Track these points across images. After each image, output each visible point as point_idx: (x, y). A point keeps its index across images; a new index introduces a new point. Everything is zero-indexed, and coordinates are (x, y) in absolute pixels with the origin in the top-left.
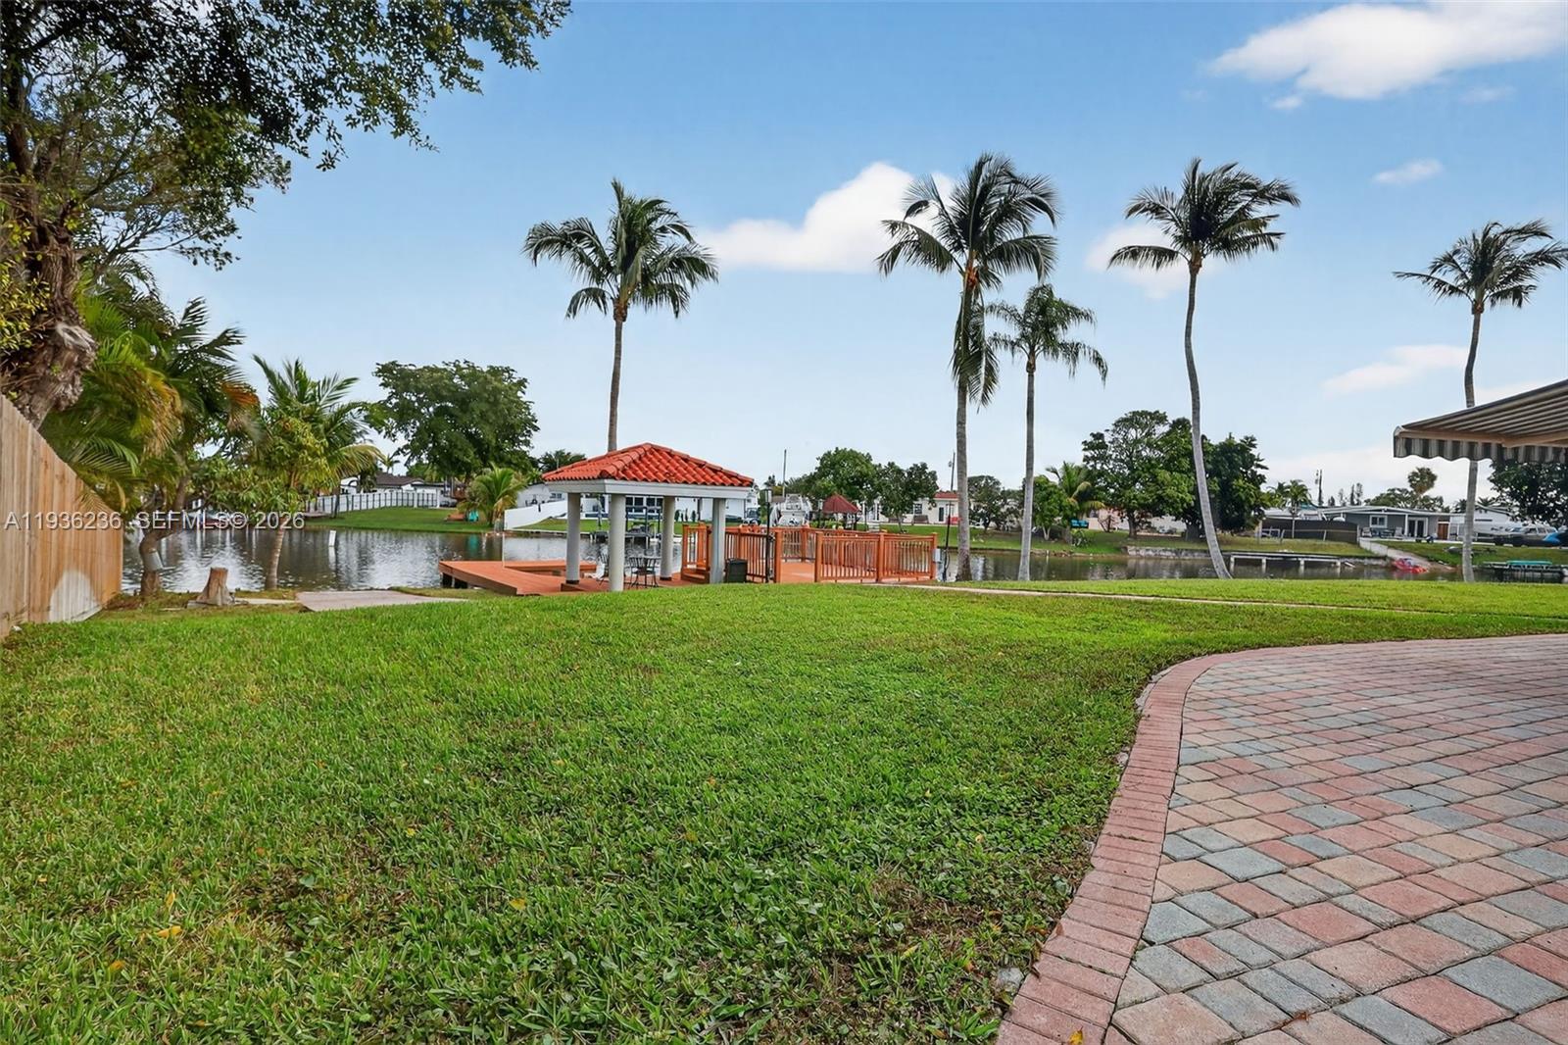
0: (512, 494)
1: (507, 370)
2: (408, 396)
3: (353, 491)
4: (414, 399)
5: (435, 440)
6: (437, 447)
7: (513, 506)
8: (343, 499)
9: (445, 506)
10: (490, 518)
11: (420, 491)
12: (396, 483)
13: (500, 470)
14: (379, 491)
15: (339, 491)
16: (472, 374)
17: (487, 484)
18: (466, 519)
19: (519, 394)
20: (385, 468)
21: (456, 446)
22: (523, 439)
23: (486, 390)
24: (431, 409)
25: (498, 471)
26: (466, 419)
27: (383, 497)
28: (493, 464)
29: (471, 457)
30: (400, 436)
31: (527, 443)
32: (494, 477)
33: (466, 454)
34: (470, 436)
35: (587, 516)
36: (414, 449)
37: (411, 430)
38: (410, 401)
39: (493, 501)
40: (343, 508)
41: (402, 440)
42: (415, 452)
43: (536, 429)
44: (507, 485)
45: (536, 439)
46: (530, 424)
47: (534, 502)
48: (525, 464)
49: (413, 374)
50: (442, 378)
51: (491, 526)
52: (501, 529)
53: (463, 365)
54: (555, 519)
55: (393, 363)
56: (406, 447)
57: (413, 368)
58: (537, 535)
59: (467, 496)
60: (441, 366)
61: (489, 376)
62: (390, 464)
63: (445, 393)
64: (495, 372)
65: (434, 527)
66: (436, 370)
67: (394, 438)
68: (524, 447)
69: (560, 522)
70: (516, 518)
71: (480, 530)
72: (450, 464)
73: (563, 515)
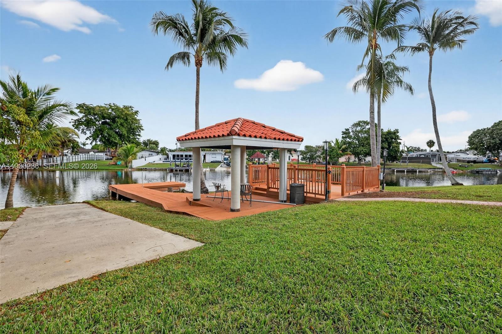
0: (135, 154)
1: (131, 107)
2: (89, 117)
3: (69, 155)
4: (93, 118)
5: (101, 134)
6: (104, 137)
7: (135, 159)
8: (65, 158)
9: (107, 159)
10: (126, 163)
11: (97, 154)
12: (88, 152)
13: (130, 145)
14: (81, 154)
15: (63, 155)
16: (117, 109)
17: (125, 150)
18: (116, 164)
19: (136, 116)
20: (83, 146)
21: (111, 136)
22: (138, 133)
23: (122, 114)
24: (100, 122)
25: (129, 146)
26: (115, 125)
27: (82, 157)
28: (127, 143)
29: (117, 140)
30: (88, 132)
31: (139, 135)
32: (127, 148)
33: (115, 139)
34: (116, 133)
35: (163, 162)
36: (94, 137)
37: (93, 129)
38: (91, 119)
39: (127, 157)
40: (65, 161)
41: (88, 134)
42: (95, 139)
43: (142, 130)
44: (133, 151)
45: (142, 133)
46: (140, 128)
47: (142, 157)
48: (138, 144)
49: (93, 109)
50: (104, 109)
51: (127, 167)
52: (131, 168)
53: (112, 105)
54: (151, 163)
55: (84, 104)
56: (90, 137)
57: (92, 106)
58: (146, 170)
59: (117, 155)
60: (103, 105)
61: (124, 109)
62: (84, 145)
63: (105, 115)
64: (126, 108)
65: (103, 168)
66: (102, 107)
67: (85, 133)
68: (138, 137)
69: (154, 164)
70: (136, 163)
71: (123, 168)
72: (108, 143)
73: (154, 162)
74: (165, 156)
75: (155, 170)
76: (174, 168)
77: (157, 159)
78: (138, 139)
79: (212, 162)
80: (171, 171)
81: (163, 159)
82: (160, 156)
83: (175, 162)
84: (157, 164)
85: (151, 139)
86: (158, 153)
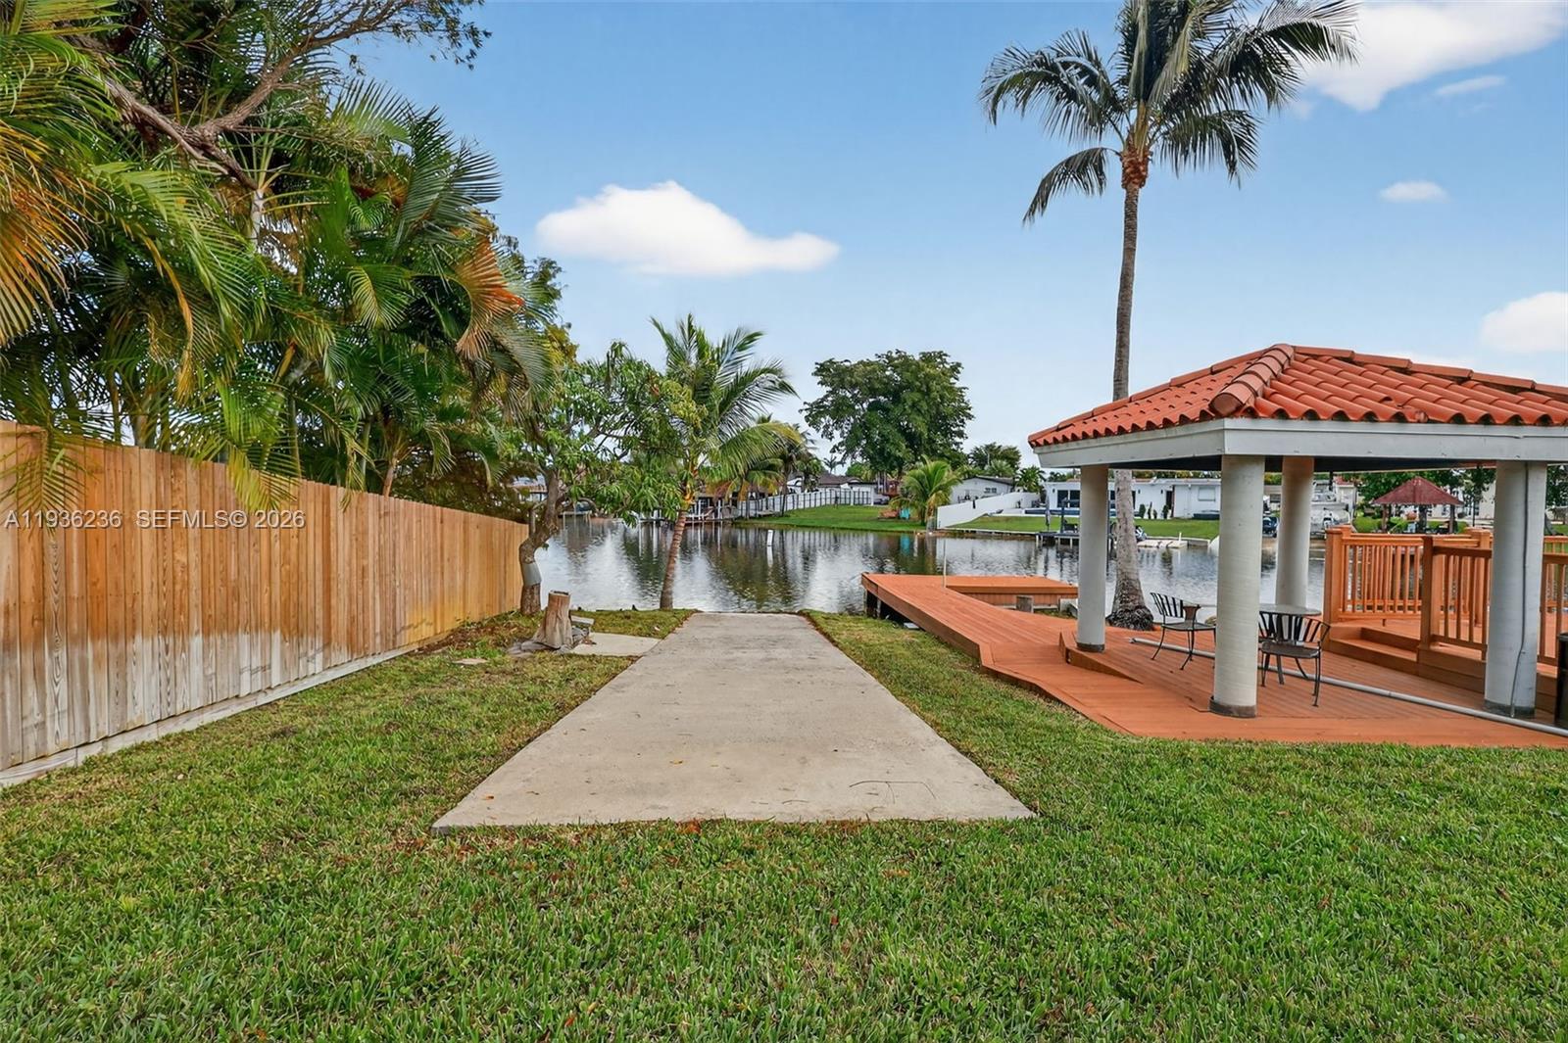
0: (945, 488)
1: (941, 355)
2: (841, 393)
3: (798, 490)
4: (849, 395)
5: (868, 437)
6: (871, 443)
7: (946, 503)
8: (789, 498)
9: (879, 503)
10: (922, 515)
11: (855, 489)
12: (837, 482)
13: (933, 464)
14: (821, 490)
15: (787, 492)
16: (902, 363)
17: (919, 478)
18: (898, 517)
19: (952, 380)
20: (827, 468)
21: (888, 441)
22: (956, 429)
23: (917, 379)
24: (865, 405)
25: (931, 465)
26: (897, 412)
27: (823, 496)
28: (925, 456)
29: (902, 450)
30: (837, 433)
31: (961, 434)
32: (926, 471)
33: (898, 448)
34: (903, 431)
35: (1027, 512)
36: (850, 446)
37: (846, 427)
38: (845, 397)
39: (926, 497)
40: (790, 507)
41: (837, 439)
42: (850, 451)
43: (970, 417)
44: (941, 478)
45: (969, 427)
46: (963, 412)
47: (967, 498)
48: (957, 460)
49: (850, 371)
50: (874, 371)
51: (924, 524)
52: (934, 528)
53: (894, 355)
54: (991, 516)
55: (830, 361)
56: (841, 444)
57: (847, 364)
58: (973, 535)
59: (899, 493)
60: (873, 359)
61: (921, 363)
62: (832, 465)
63: (877, 386)
64: (928, 358)
65: (868, 525)
66: (870, 363)
67: (830, 437)
68: (957, 439)
69: (997, 520)
70: (949, 516)
71: (912, 529)
72: (882, 460)
73: (1000, 512)
74: (1035, 496)
75: (1001, 536)
76: (1059, 532)
77: (1006, 503)
78: (957, 444)
79: (1197, 517)
80: (1049, 541)
81: (1027, 505)
82: (1019, 495)
83: (1063, 513)
84: (1008, 519)
85: (997, 445)
86: (1013, 486)
